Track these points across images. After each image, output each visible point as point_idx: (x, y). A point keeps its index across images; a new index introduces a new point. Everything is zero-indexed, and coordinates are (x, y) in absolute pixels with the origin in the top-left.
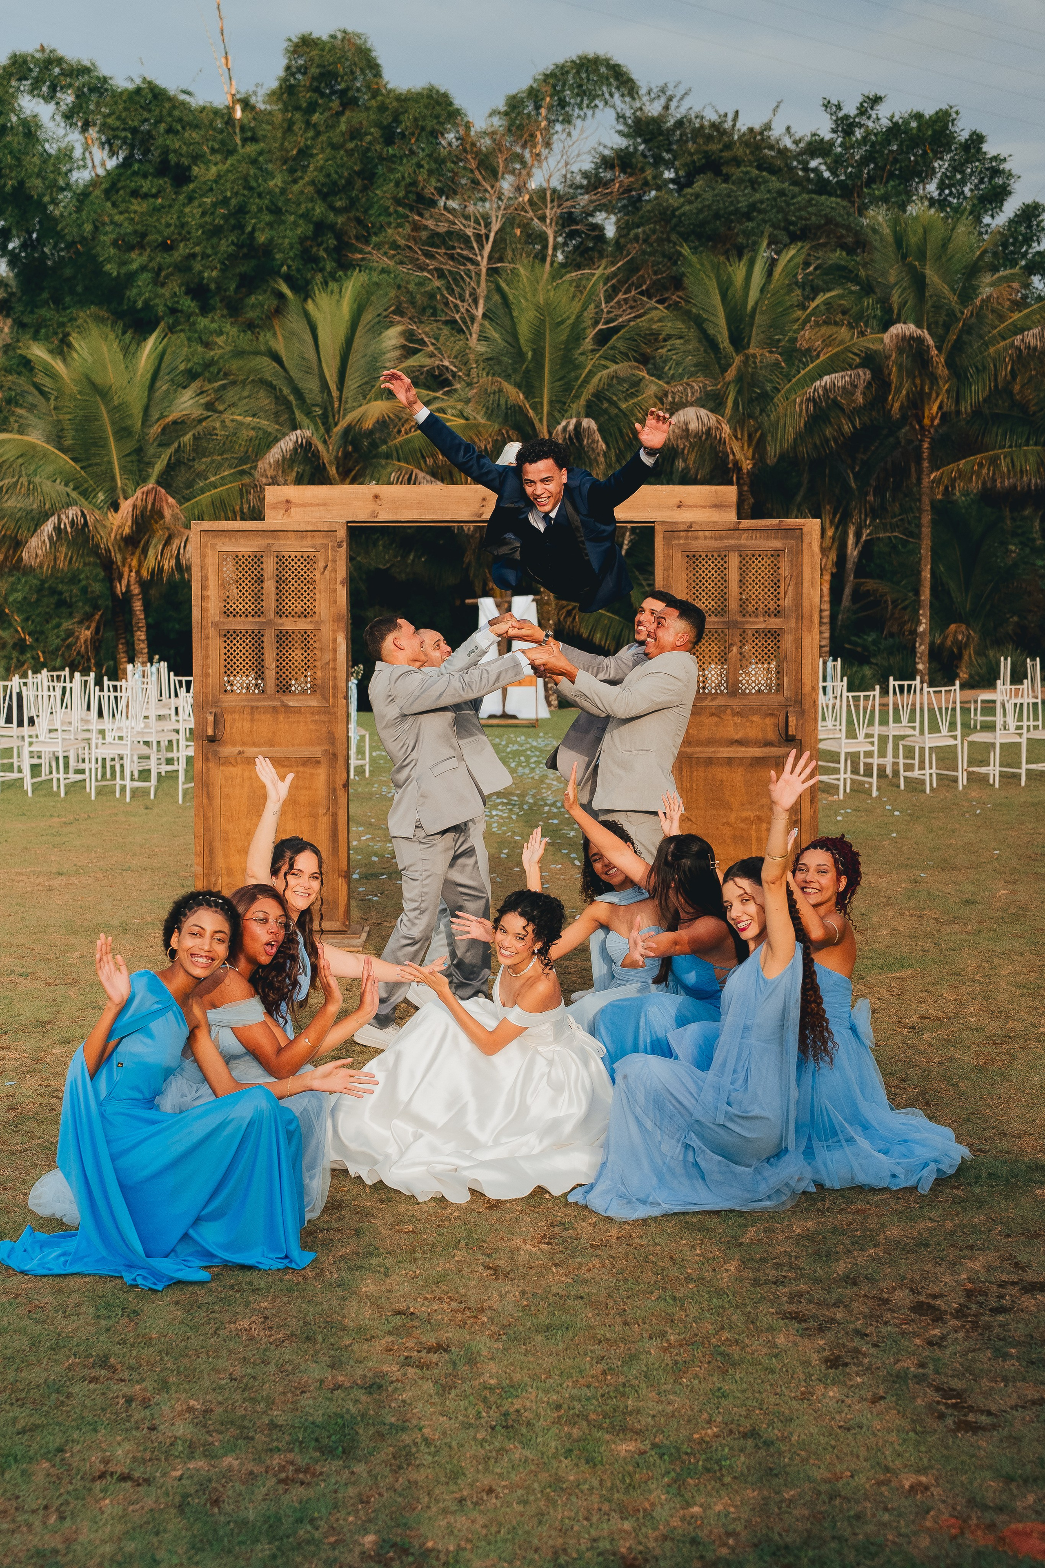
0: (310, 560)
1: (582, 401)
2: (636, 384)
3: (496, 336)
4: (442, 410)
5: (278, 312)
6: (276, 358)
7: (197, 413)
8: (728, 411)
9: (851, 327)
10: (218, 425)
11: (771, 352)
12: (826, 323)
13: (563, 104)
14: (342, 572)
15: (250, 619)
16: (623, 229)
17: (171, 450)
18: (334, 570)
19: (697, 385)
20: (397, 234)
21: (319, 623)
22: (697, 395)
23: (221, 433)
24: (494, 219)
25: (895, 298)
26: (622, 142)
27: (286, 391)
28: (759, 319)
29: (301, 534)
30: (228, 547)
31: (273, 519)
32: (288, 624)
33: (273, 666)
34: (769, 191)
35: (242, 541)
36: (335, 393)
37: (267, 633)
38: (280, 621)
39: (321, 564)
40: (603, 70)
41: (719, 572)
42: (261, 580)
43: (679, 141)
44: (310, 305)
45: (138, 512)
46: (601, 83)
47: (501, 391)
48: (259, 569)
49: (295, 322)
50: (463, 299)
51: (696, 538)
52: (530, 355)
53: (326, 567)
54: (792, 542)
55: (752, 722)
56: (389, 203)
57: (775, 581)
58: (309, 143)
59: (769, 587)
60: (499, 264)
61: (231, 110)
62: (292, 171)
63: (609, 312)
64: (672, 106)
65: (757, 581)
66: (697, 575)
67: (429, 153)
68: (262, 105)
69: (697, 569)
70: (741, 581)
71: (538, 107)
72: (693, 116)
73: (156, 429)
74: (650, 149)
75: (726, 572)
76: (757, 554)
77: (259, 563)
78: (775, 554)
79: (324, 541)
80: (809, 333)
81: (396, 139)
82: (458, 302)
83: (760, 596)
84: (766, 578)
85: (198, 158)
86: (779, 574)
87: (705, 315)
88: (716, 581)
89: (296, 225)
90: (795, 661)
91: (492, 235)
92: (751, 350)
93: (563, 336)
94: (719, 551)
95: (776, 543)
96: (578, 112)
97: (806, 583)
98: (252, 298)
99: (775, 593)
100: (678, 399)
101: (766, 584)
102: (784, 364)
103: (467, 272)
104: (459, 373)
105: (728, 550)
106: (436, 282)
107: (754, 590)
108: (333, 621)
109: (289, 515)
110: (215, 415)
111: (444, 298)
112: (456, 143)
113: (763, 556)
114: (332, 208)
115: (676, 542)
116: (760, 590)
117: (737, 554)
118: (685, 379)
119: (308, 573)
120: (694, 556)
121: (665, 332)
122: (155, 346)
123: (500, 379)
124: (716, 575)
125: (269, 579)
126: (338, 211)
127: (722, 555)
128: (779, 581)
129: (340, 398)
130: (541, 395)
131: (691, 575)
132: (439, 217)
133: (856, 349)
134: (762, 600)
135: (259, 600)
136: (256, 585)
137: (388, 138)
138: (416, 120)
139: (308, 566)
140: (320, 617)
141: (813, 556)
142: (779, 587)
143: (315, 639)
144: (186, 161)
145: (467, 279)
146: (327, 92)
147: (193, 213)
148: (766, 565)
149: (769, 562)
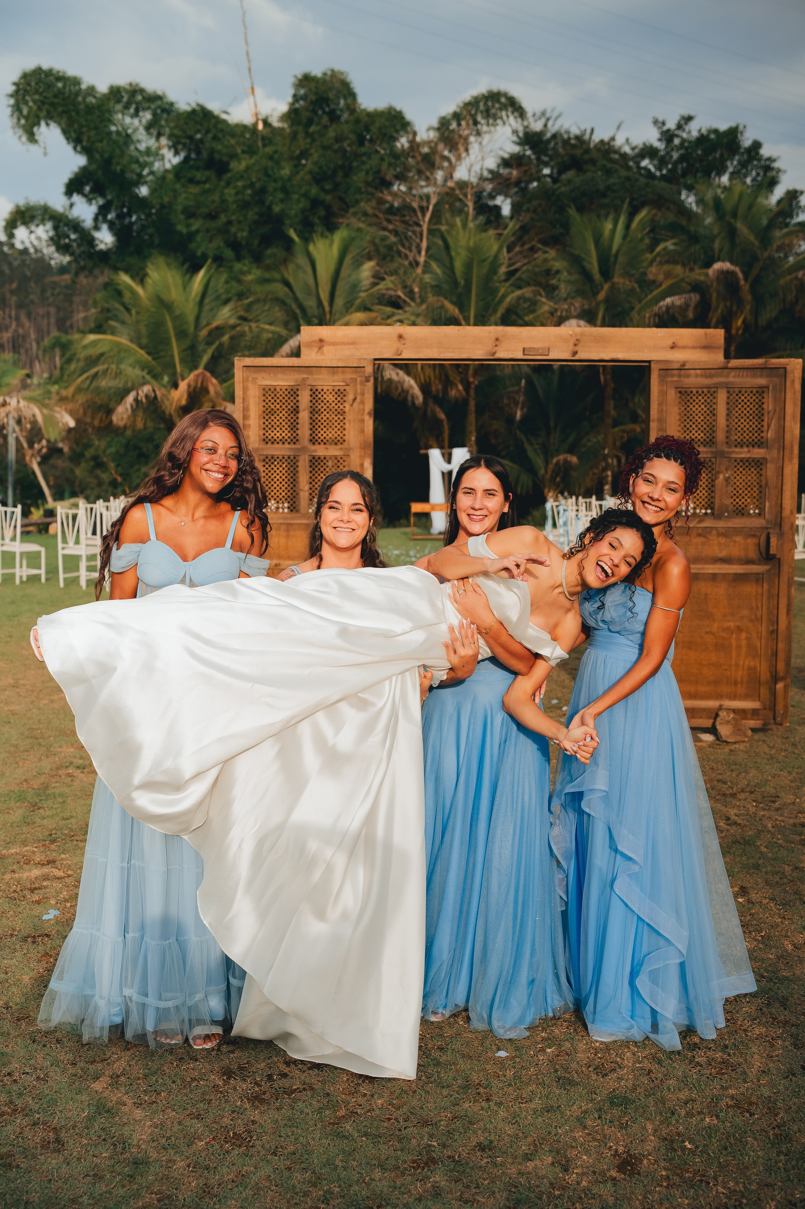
0: (341, 394)
1: (499, 314)
2: (535, 304)
3: (438, 271)
5: (285, 261)
6: (287, 284)
7: (232, 321)
8: (600, 322)
9: (684, 265)
10: (247, 329)
11: (630, 281)
12: (668, 262)
13: (476, 123)
14: (369, 405)
15: (286, 445)
16: (516, 208)
17: (214, 347)
18: (362, 403)
19: (578, 304)
20: (368, 207)
21: (349, 449)
22: (578, 311)
23: (249, 335)
24: (432, 196)
25: (717, 245)
26: (516, 149)
27: (294, 306)
28: (621, 259)
29: (333, 369)
30: (268, 381)
31: (309, 357)
32: (320, 451)
33: (307, 488)
34: (619, 178)
35: (280, 376)
36: (327, 308)
37: (301, 458)
38: (313, 448)
39: (350, 397)
40: (503, 100)
41: (708, 406)
42: (296, 411)
43: (554, 148)
44: (311, 248)
45: (191, 389)
46: (501, 109)
47: (442, 307)
48: (295, 401)
49: (301, 260)
50: (411, 251)
51: (688, 376)
52: (462, 282)
53: (355, 399)
54: (776, 380)
55: (735, 542)
56: (361, 185)
57: (759, 415)
58: (308, 146)
59: (754, 420)
60: (436, 227)
61: (255, 125)
62: (296, 166)
63: (510, 259)
64: (550, 124)
65: (742, 415)
66: (688, 409)
67: (388, 152)
68: (276, 124)
69: (688, 404)
70: (728, 415)
71: (459, 125)
72: (563, 131)
73: (204, 333)
74: (534, 153)
75: (714, 406)
76: (743, 391)
77: (295, 395)
78: (760, 390)
79: (354, 376)
80: (654, 269)
81: (367, 143)
82: (408, 252)
83: (745, 429)
84: (751, 412)
85: (233, 156)
86: (763, 409)
87: (583, 256)
88: (705, 415)
89: (299, 201)
90: (776, 487)
91: (431, 208)
92: (616, 280)
93: (485, 270)
94: (708, 387)
95: (762, 381)
96: (485, 128)
97: (788, 417)
98: (269, 252)
99: (759, 426)
100: (564, 314)
101: (751, 418)
102: (638, 290)
103: (414, 232)
104: (407, 300)
105: (717, 386)
106: (393, 239)
107: (739, 423)
108: (361, 448)
109: (322, 353)
110: (245, 323)
111: (398, 249)
112: (406, 145)
113: (748, 392)
114: (323, 189)
115: (670, 379)
116: (745, 423)
117: (725, 390)
118: (569, 301)
119: (339, 404)
120: (686, 392)
121: (555, 269)
122: (204, 276)
123: (442, 299)
124: (705, 409)
125: (304, 410)
126: (327, 192)
127: (711, 391)
128: (763, 415)
129: (331, 312)
130: (469, 311)
131: (683, 409)
132: (395, 195)
133: (687, 280)
134: (747, 432)
135: (295, 429)
136: (292, 415)
137: (361, 141)
138: (380, 128)
139: (339, 399)
140: (349, 444)
141: (795, 393)
142: (763, 421)
143: (344, 464)
144: (225, 159)
145: (414, 237)
146: (320, 112)
147: (230, 193)
148: (751, 400)
149: (754, 398)
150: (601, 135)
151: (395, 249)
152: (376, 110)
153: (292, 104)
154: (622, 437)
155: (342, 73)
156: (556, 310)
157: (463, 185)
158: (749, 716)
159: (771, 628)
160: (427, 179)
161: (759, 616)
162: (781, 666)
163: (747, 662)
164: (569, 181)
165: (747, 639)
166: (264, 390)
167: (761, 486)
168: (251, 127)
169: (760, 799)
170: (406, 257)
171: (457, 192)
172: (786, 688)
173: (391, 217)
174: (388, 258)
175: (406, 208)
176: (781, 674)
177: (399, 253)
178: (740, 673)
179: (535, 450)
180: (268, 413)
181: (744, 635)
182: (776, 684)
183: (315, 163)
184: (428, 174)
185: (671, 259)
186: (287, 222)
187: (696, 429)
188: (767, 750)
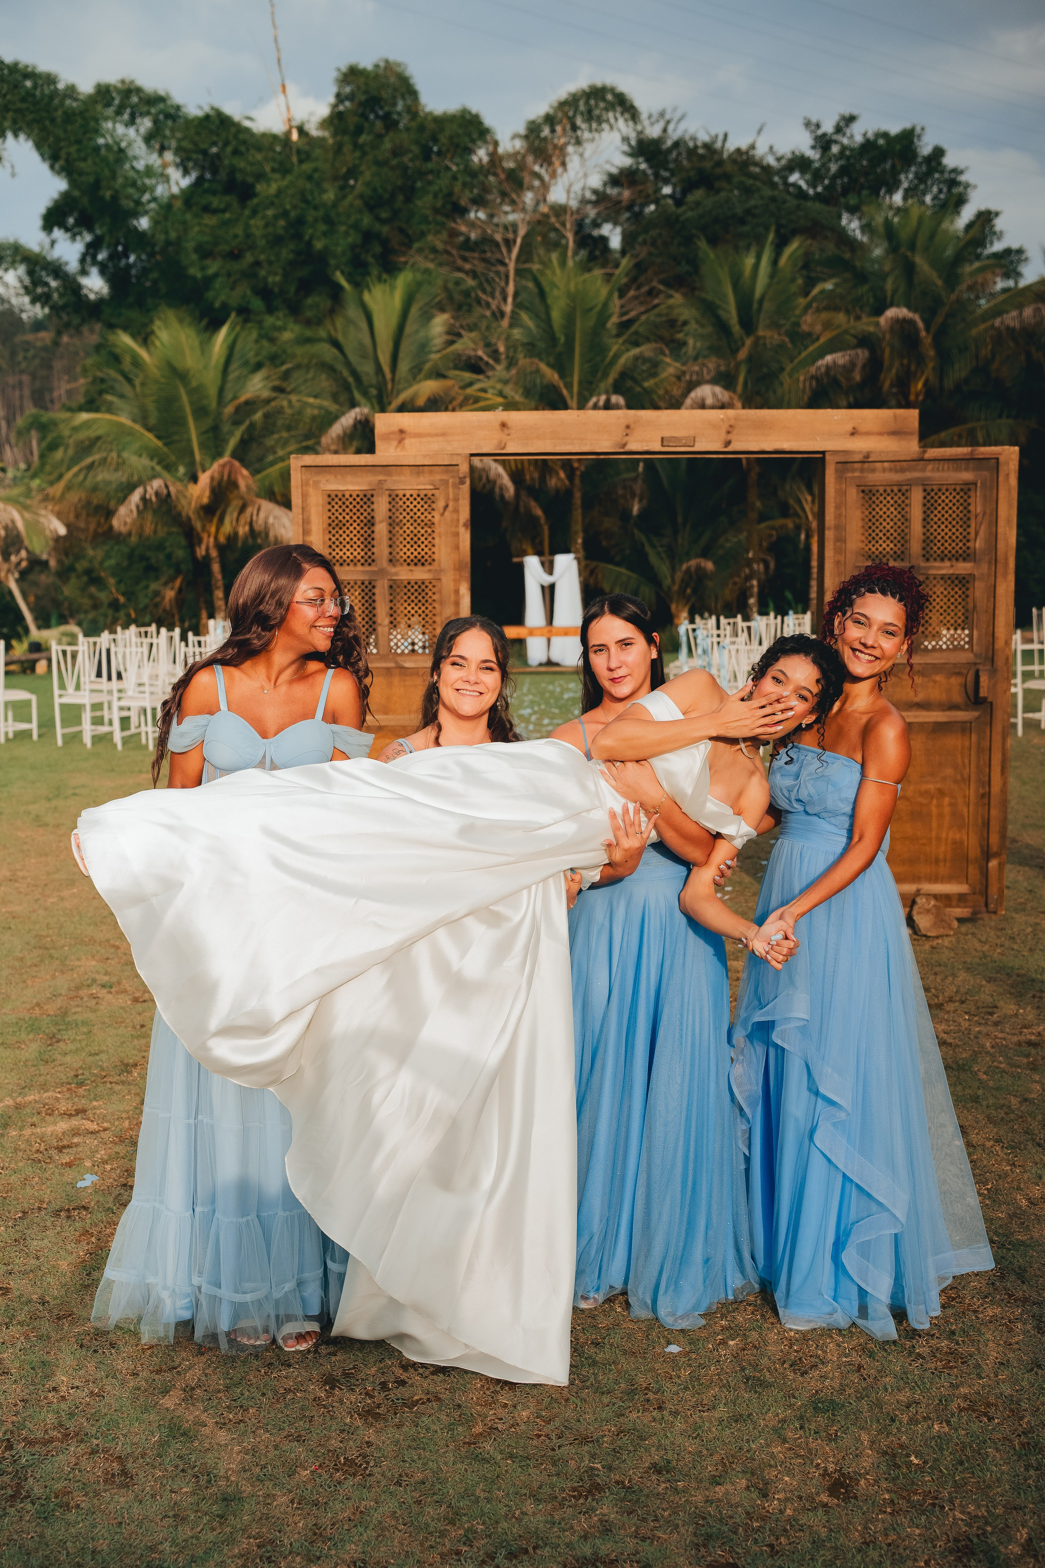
0: (428, 500)
1: (611, 380)
2: (655, 366)
3: (531, 324)
4: (484, 390)
5: (332, 312)
6: (336, 344)
7: (266, 394)
8: (739, 388)
9: (848, 312)
10: (285, 403)
11: (779, 334)
12: (827, 308)
13: (574, 128)
14: (465, 513)
15: (359, 568)
16: (628, 239)
17: (243, 427)
18: (456, 511)
19: (712, 364)
20: (437, 241)
21: (441, 571)
22: (713, 373)
23: (288, 411)
24: (520, 225)
25: (889, 285)
26: (627, 162)
27: (346, 373)
28: (767, 305)
29: (418, 468)
30: (334, 484)
31: (385, 452)
32: (404, 574)
33: (387, 621)
34: (762, 198)
35: (349, 478)
36: (388, 375)
37: (379, 584)
38: (393, 570)
39: (441, 504)
40: (609, 97)
41: (899, 509)
42: (371, 523)
43: (676, 160)
44: (366, 297)
45: (215, 483)
46: (607, 110)
47: (538, 371)
48: (369, 510)
49: (353, 311)
50: (493, 297)
51: (873, 471)
52: (562, 339)
53: (446, 507)
54: (985, 473)
55: (935, 682)
56: (428, 212)
57: (965, 519)
58: (357, 162)
59: (958, 526)
60: (527, 266)
61: (288, 133)
62: (342, 188)
63: (622, 306)
64: (671, 128)
65: (943, 519)
66: (874, 513)
67: (462, 167)
68: (315, 132)
69: (874, 506)
70: (924, 520)
71: (553, 131)
72: (687, 138)
73: (229, 410)
74: (651, 167)
75: (907, 509)
76: (944, 489)
77: (369, 503)
78: (966, 488)
79: (444, 477)
80: (809, 318)
81: (433, 156)
82: (490, 300)
83: (947, 538)
84: (954, 516)
85: (260, 176)
86: (969, 512)
87: (718, 302)
88: (896, 520)
89: (347, 234)
90: (987, 612)
91: (519, 241)
92: (761, 333)
93: (591, 323)
94: (899, 485)
95: (967, 476)
96: (587, 135)
97: (1001, 522)
98: (309, 301)
99: (965, 533)
100: (694, 378)
101: (954, 523)
102: (789, 345)
103: (498, 273)
104: (491, 362)
105: (910, 484)
106: (471, 282)
107: (939, 530)
108: (455, 569)
109: (403, 448)
110: (283, 396)
111: (477, 295)
112: (486, 159)
113: (951, 490)
114: (378, 218)
115: (849, 475)
116: (946, 530)
117: (920, 488)
118: (700, 361)
119: (426, 514)
120: (870, 491)
121: (682, 318)
122: (228, 334)
123: (536, 361)
124: (895, 513)
125: (381, 522)
126: (383, 222)
127: (903, 490)
128: (969, 519)
129: (393, 380)
130: (572, 375)
131: (867, 513)
132: (472, 225)
133: (852, 331)
134: (950, 541)
135: (369, 546)
136: (366, 529)
137: (427, 155)
138: (451, 138)
139: (426, 506)
140: (439, 565)
141: (1009, 491)
142: (969, 526)
143: (434, 590)
144: (250, 180)
145: (497, 280)
146: (372, 117)
147: (257, 225)
148: (954, 501)
149: (958, 497)
150: (737, 142)
151: (473, 295)
152: (445, 114)
153: (335, 106)
154: (770, 536)
155: (399, 65)
156: (684, 373)
157: (560, 210)
158: (954, 903)
159: (981, 791)
160: (513, 202)
161: (966, 776)
162: (994, 839)
163: (951, 835)
164: (698, 204)
165: (951, 804)
166: (329, 496)
167: (967, 611)
168: (283, 137)
169: (973, 1009)
170: (488, 305)
171: (553, 220)
172: (1001, 866)
173: (467, 254)
174: (465, 308)
175: (487, 241)
176: (994, 849)
177: (479, 301)
178: (943, 848)
179: (658, 554)
180: (334, 526)
181: (947, 800)
182: (988, 861)
183: (367, 184)
184: (514, 196)
185: (831, 303)
186: (332, 262)
187: (884, 538)
188: (978, 945)
